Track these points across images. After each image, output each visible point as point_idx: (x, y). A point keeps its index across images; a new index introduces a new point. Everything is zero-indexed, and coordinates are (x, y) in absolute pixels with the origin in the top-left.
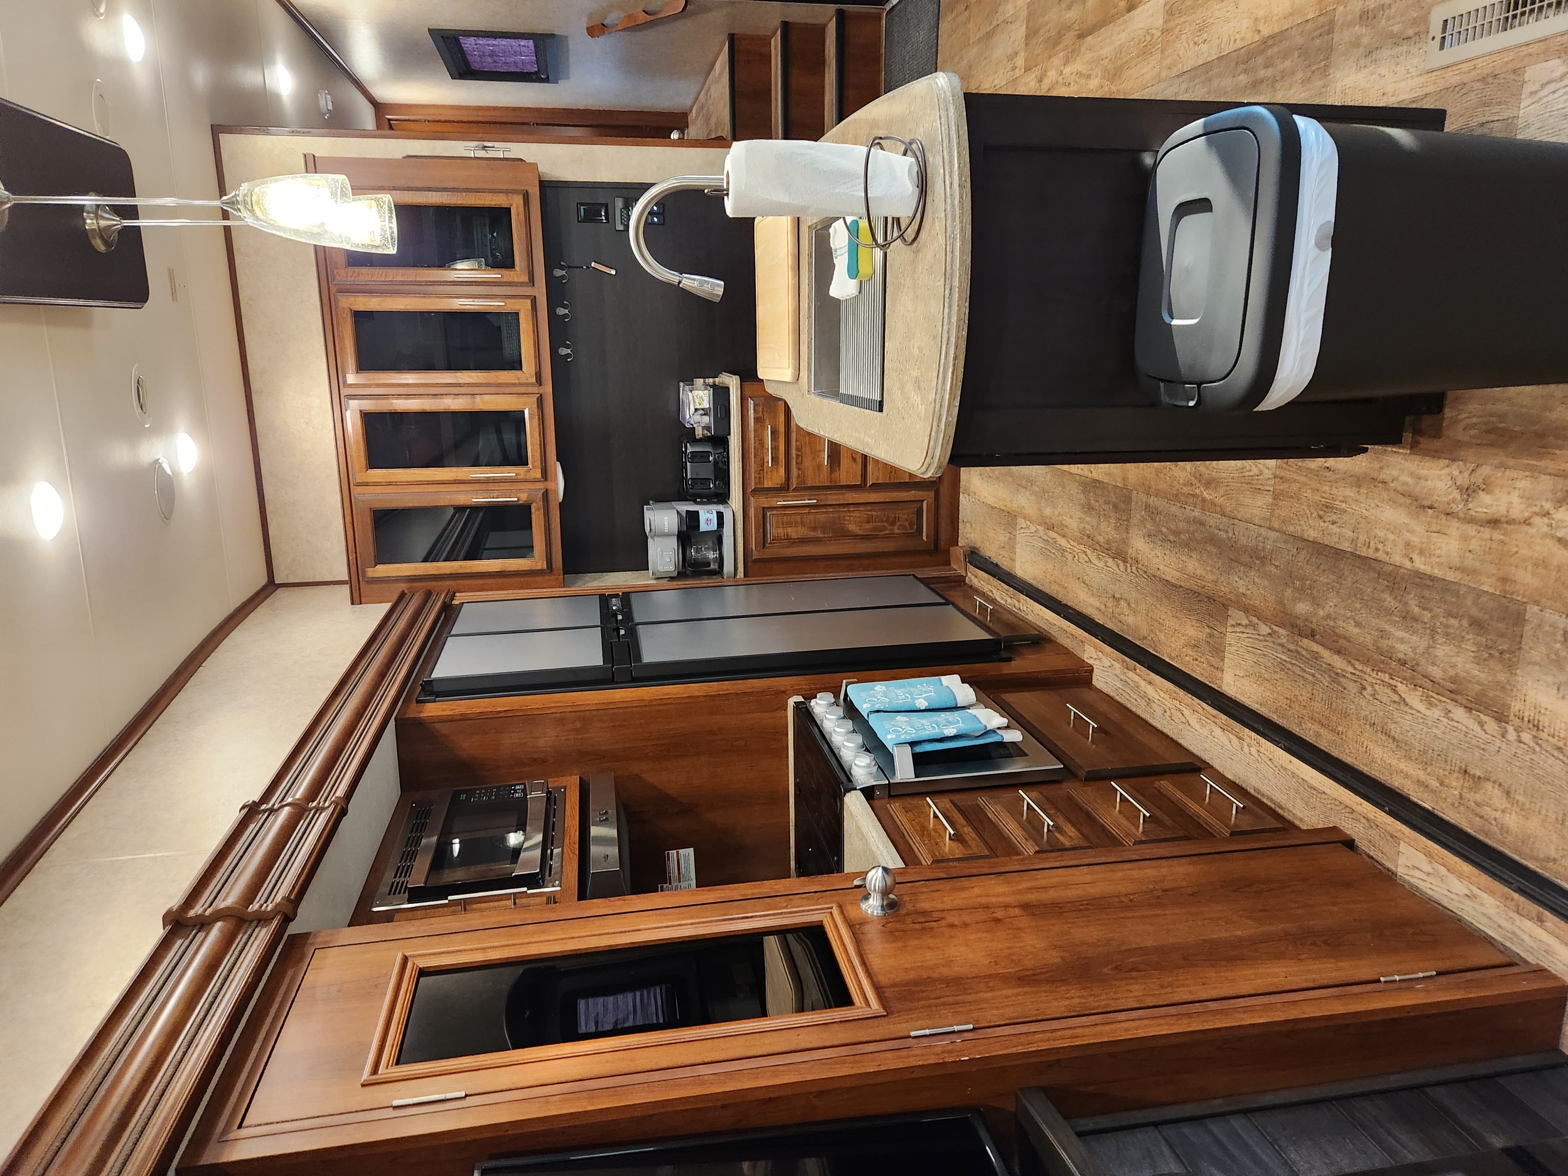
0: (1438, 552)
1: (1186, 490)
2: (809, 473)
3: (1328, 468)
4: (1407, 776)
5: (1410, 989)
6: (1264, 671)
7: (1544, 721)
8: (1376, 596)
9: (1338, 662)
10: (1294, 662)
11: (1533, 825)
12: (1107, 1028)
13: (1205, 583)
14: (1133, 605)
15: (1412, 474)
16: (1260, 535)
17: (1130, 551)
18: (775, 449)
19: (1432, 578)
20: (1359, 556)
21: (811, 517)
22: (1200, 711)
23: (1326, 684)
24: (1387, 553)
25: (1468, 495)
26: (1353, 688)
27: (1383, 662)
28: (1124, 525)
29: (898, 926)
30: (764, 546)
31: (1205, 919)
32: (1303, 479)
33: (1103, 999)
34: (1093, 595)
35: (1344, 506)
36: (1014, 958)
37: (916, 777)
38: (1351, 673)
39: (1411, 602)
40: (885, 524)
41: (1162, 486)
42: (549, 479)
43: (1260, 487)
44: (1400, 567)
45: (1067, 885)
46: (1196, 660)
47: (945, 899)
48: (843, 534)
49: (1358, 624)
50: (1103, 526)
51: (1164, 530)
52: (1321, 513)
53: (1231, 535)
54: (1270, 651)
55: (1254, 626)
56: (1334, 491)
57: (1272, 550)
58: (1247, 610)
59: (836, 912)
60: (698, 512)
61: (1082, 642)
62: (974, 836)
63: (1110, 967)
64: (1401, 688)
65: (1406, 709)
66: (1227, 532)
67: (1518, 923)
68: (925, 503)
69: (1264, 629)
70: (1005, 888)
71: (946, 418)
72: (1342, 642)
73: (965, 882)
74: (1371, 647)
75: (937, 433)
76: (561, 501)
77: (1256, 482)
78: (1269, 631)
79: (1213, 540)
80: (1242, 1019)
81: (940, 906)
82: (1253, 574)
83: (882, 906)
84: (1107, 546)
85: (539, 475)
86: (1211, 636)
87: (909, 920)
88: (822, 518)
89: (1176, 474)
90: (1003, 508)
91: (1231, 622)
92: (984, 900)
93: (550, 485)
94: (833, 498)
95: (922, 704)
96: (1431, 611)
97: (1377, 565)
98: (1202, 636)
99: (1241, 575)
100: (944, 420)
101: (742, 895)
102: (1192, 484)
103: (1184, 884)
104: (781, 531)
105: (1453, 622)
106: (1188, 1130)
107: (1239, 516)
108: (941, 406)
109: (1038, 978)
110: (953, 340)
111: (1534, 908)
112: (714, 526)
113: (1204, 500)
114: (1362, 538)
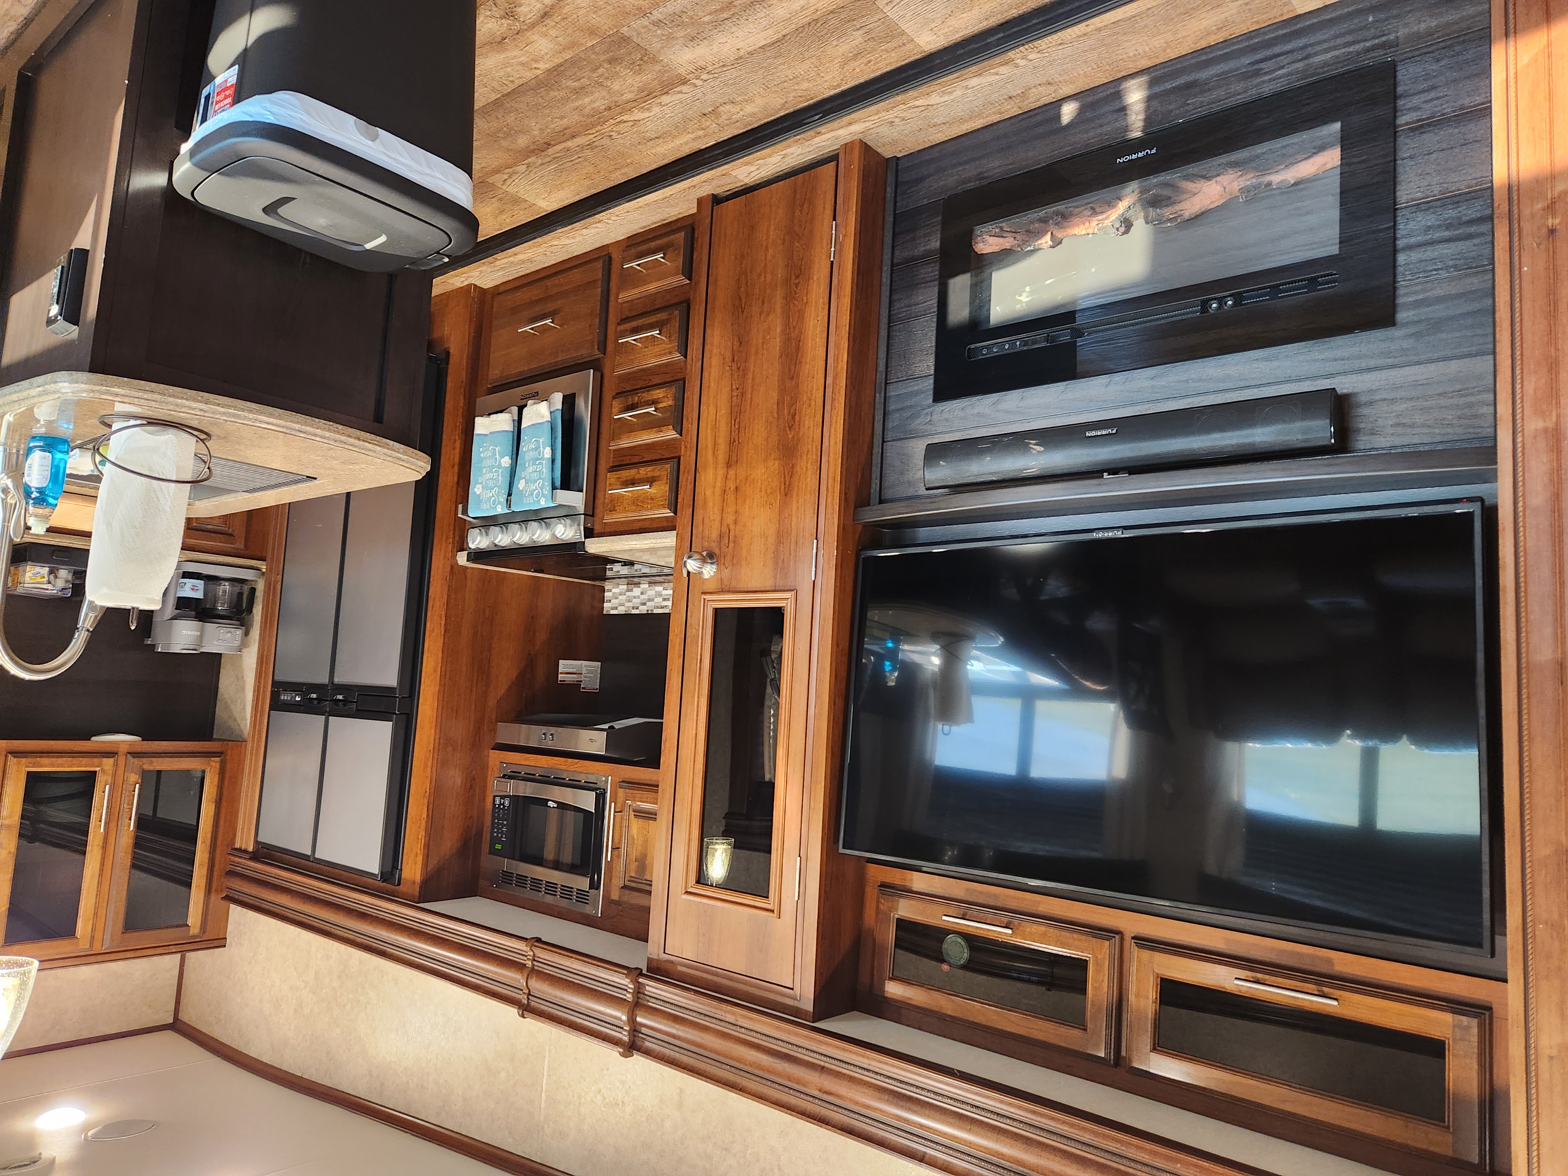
0: (542, 53)
4: (686, 143)
5: (842, 245)
6: (554, 182)
7: (702, 63)
8: (548, 99)
9: (580, 141)
10: (561, 163)
11: (760, 101)
12: (831, 455)
19: (560, 65)
20: (509, 93)
22: (562, 234)
23: (591, 154)
24: (521, 78)
25: (512, 16)
26: (606, 142)
27: (599, 118)
29: (728, 558)
31: (763, 347)
33: (810, 446)
36: (769, 491)
37: (582, 491)
38: (594, 138)
39: (568, 84)
42: (114, 750)
44: (536, 76)
45: (715, 427)
47: (712, 518)
49: (561, 118)
54: (541, 172)
55: (515, 173)
59: (708, 597)
62: (649, 469)
63: (789, 432)
64: (625, 118)
65: (642, 122)
67: (813, 143)
69: (522, 168)
70: (710, 473)
72: (567, 132)
73: (699, 498)
74: (584, 119)
76: (139, 739)
78: (525, 166)
80: (842, 368)
81: (717, 524)
83: (711, 563)
85: (111, 761)
87: (724, 548)
91: (499, 184)
92: (718, 491)
93: (123, 749)
95: (506, 461)
96: (583, 77)
98: (496, 205)
101: (679, 657)
103: (730, 344)
105: (601, 70)
106: (890, 424)
108: (390, 456)
109: (787, 483)
110: (343, 438)
111: (811, 133)
112: (200, 583)
114: (495, 84)
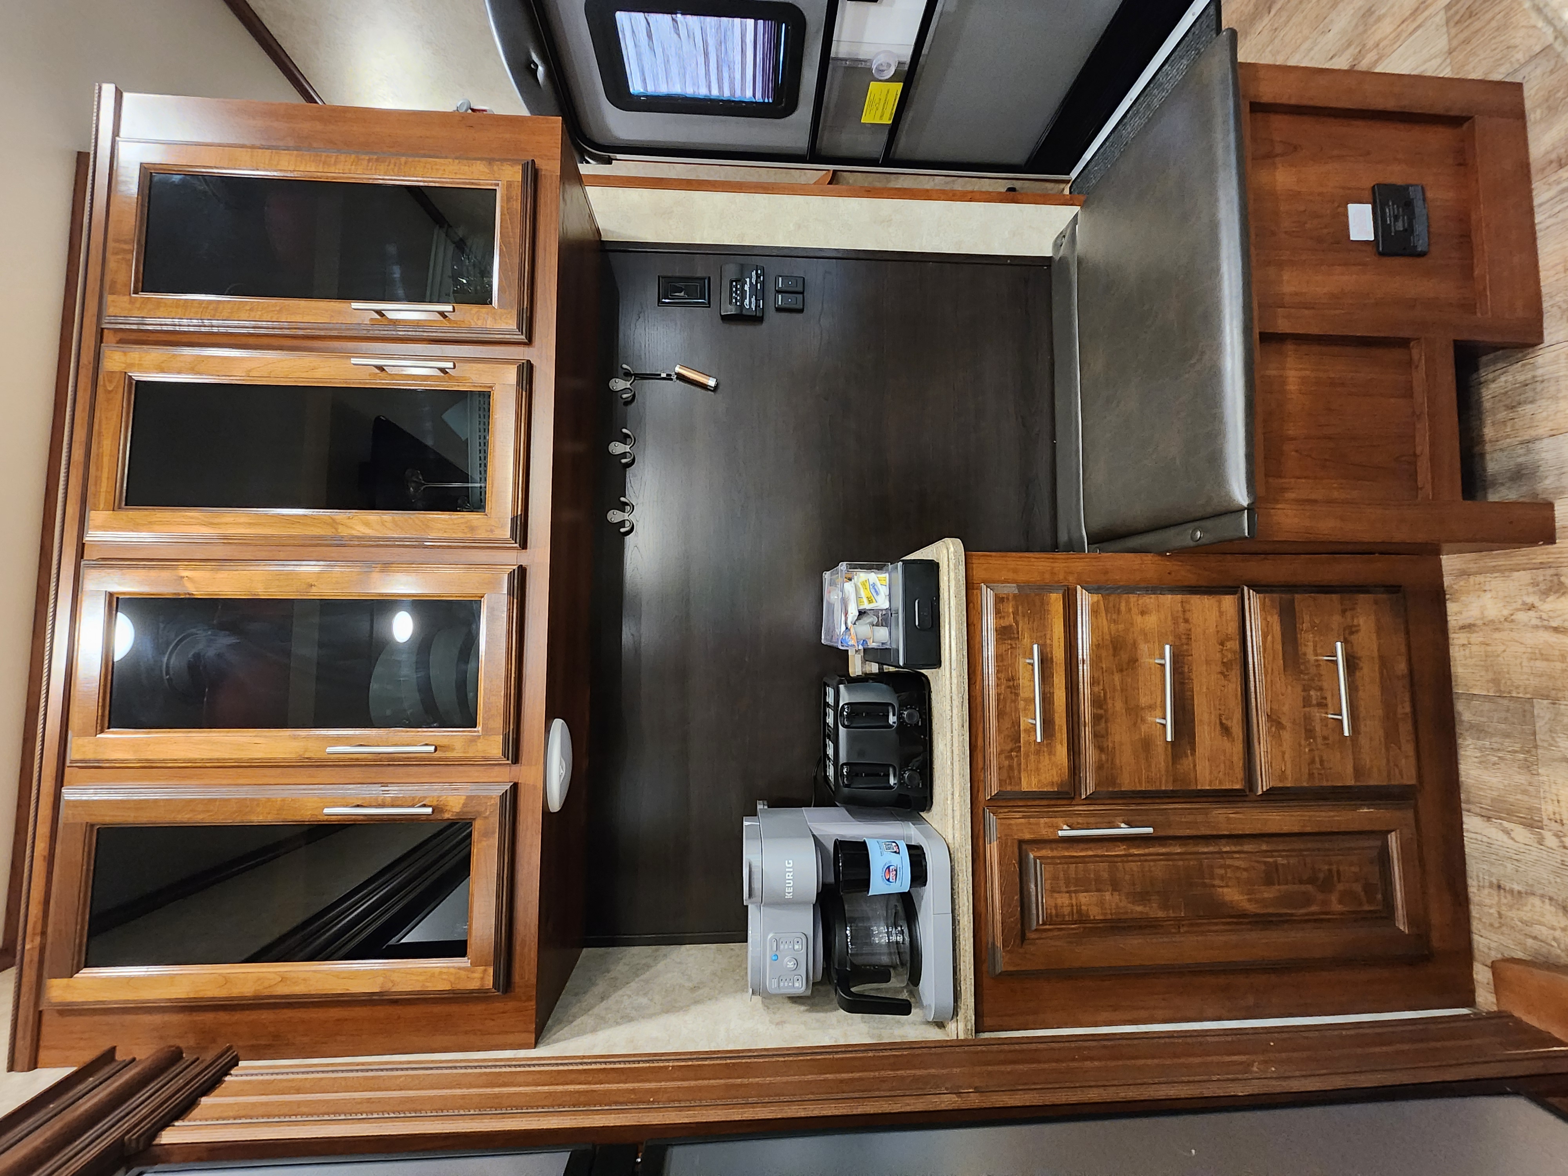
2: (1126, 758)
18: (1047, 700)
21: (1134, 866)
30: (1023, 938)
40: (1310, 888)
42: (526, 760)
48: (1209, 911)
60: (862, 847)
68: (1393, 840)
85: (496, 753)
88: (1159, 869)
93: (526, 773)
94: (1188, 820)
104: (1063, 900)
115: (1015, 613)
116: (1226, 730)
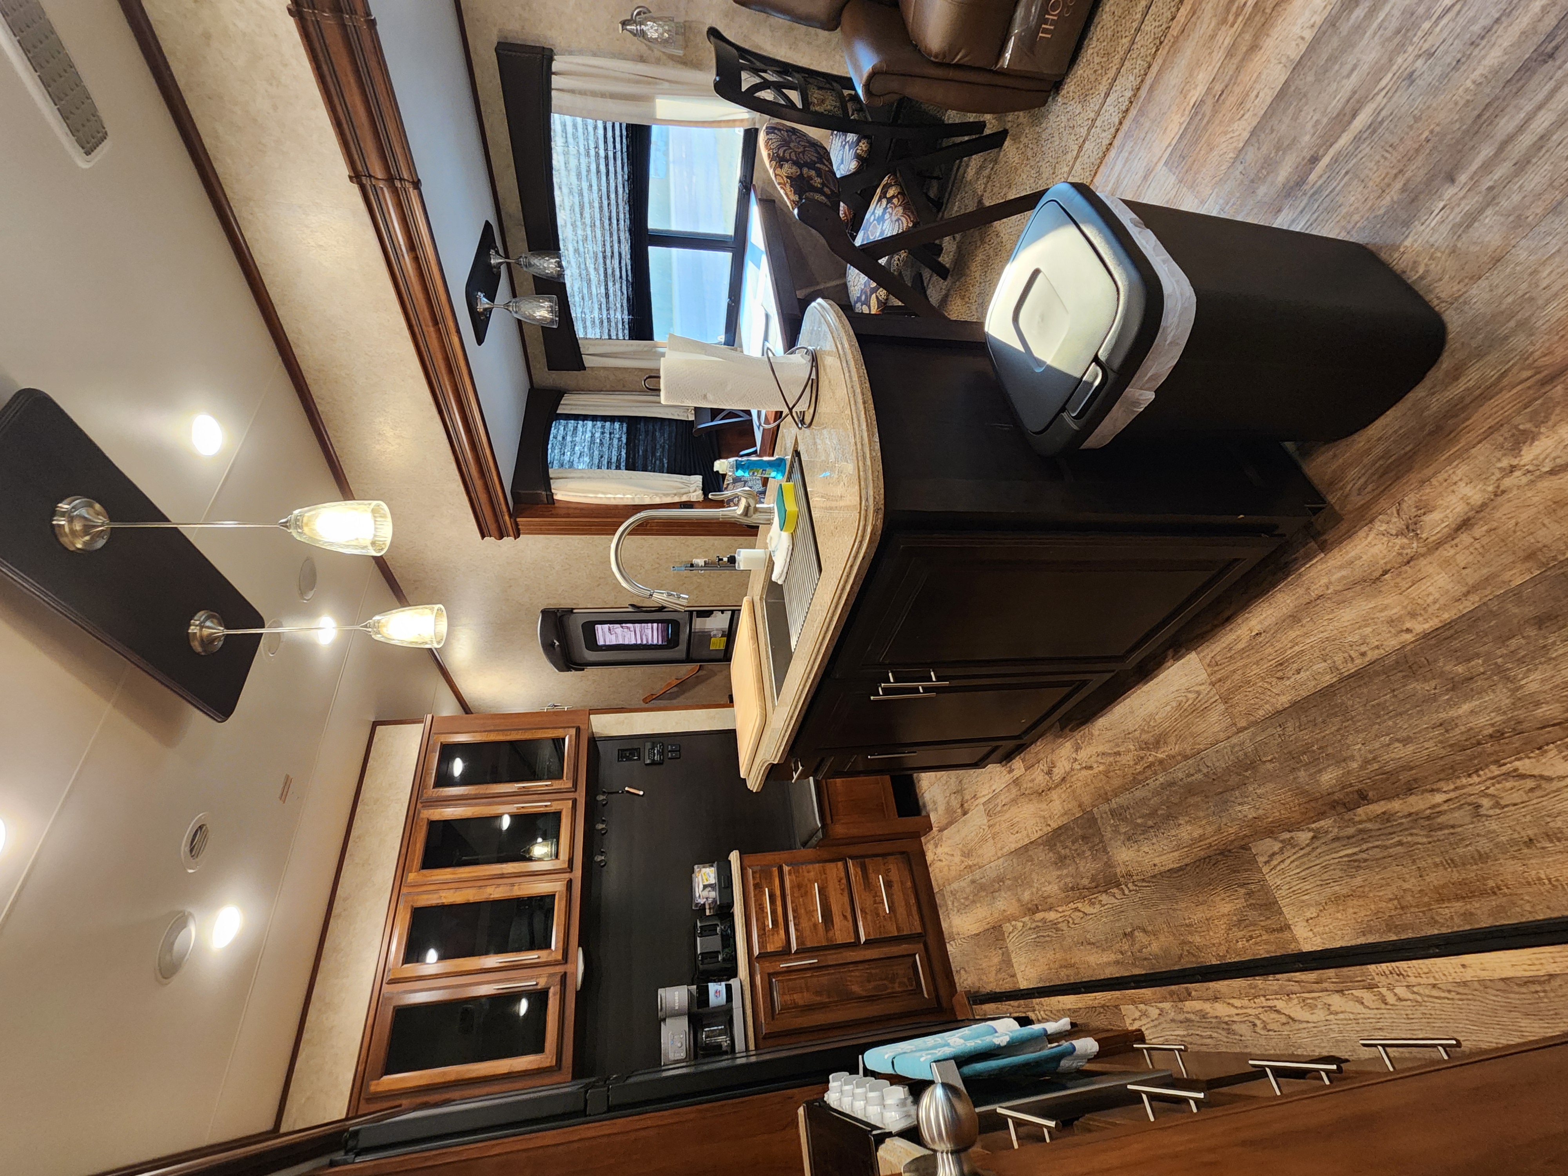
0: (1430, 600)
1: (1139, 768)
2: (807, 933)
3: (1257, 634)
6: (1337, 888)
8: (1401, 696)
9: (1417, 803)
10: (1364, 847)
13: (1208, 841)
14: (1150, 928)
15: (1341, 567)
16: (1233, 747)
17: (1118, 870)
18: (774, 912)
19: (1448, 625)
20: (1350, 676)
21: (815, 978)
22: (1296, 988)
23: (1425, 840)
24: (1377, 647)
25: (1413, 531)
26: (1462, 818)
27: (1473, 756)
28: (1100, 848)
30: (773, 1017)
32: (1240, 664)
34: (1103, 950)
35: (1297, 649)
38: (1445, 802)
39: (1448, 668)
40: (885, 982)
41: (1117, 782)
42: (569, 962)
43: (1206, 705)
44: (1403, 647)
46: (1251, 937)
48: (847, 998)
49: (1406, 741)
50: (1082, 864)
51: (1139, 821)
52: (1280, 674)
53: (1205, 770)
54: (1327, 857)
55: (1289, 843)
56: (1278, 645)
57: (1256, 749)
58: (1270, 832)
61: (1116, 1007)
64: (1524, 765)
65: (1554, 786)
66: (1200, 771)
68: (917, 956)
69: (1304, 837)
71: (870, 454)
72: (1404, 777)
74: (1443, 752)
75: (865, 471)
76: (578, 987)
77: (1199, 704)
78: (1311, 834)
79: (1191, 790)
82: (1251, 789)
84: (1094, 884)
85: (560, 958)
86: (1250, 894)
88: (824, 980)
89: (1124, 762)
90: (987, 927)
91: (1261, 860)
93: (569, 968)
94: (833, 958)
96: (1478, 655)
97: (1377, 668)
98: (1241, 903)
99: (1240, 800)
100: (868, 456)
102: (1142, 758)
105: (1516, 642)
107: (1202, 747)
108: (862, 445)
112: (723, 1001)
113: (1161, 762)
114: (1339, 658)
115: (760, 877)
116: (845, 917)
